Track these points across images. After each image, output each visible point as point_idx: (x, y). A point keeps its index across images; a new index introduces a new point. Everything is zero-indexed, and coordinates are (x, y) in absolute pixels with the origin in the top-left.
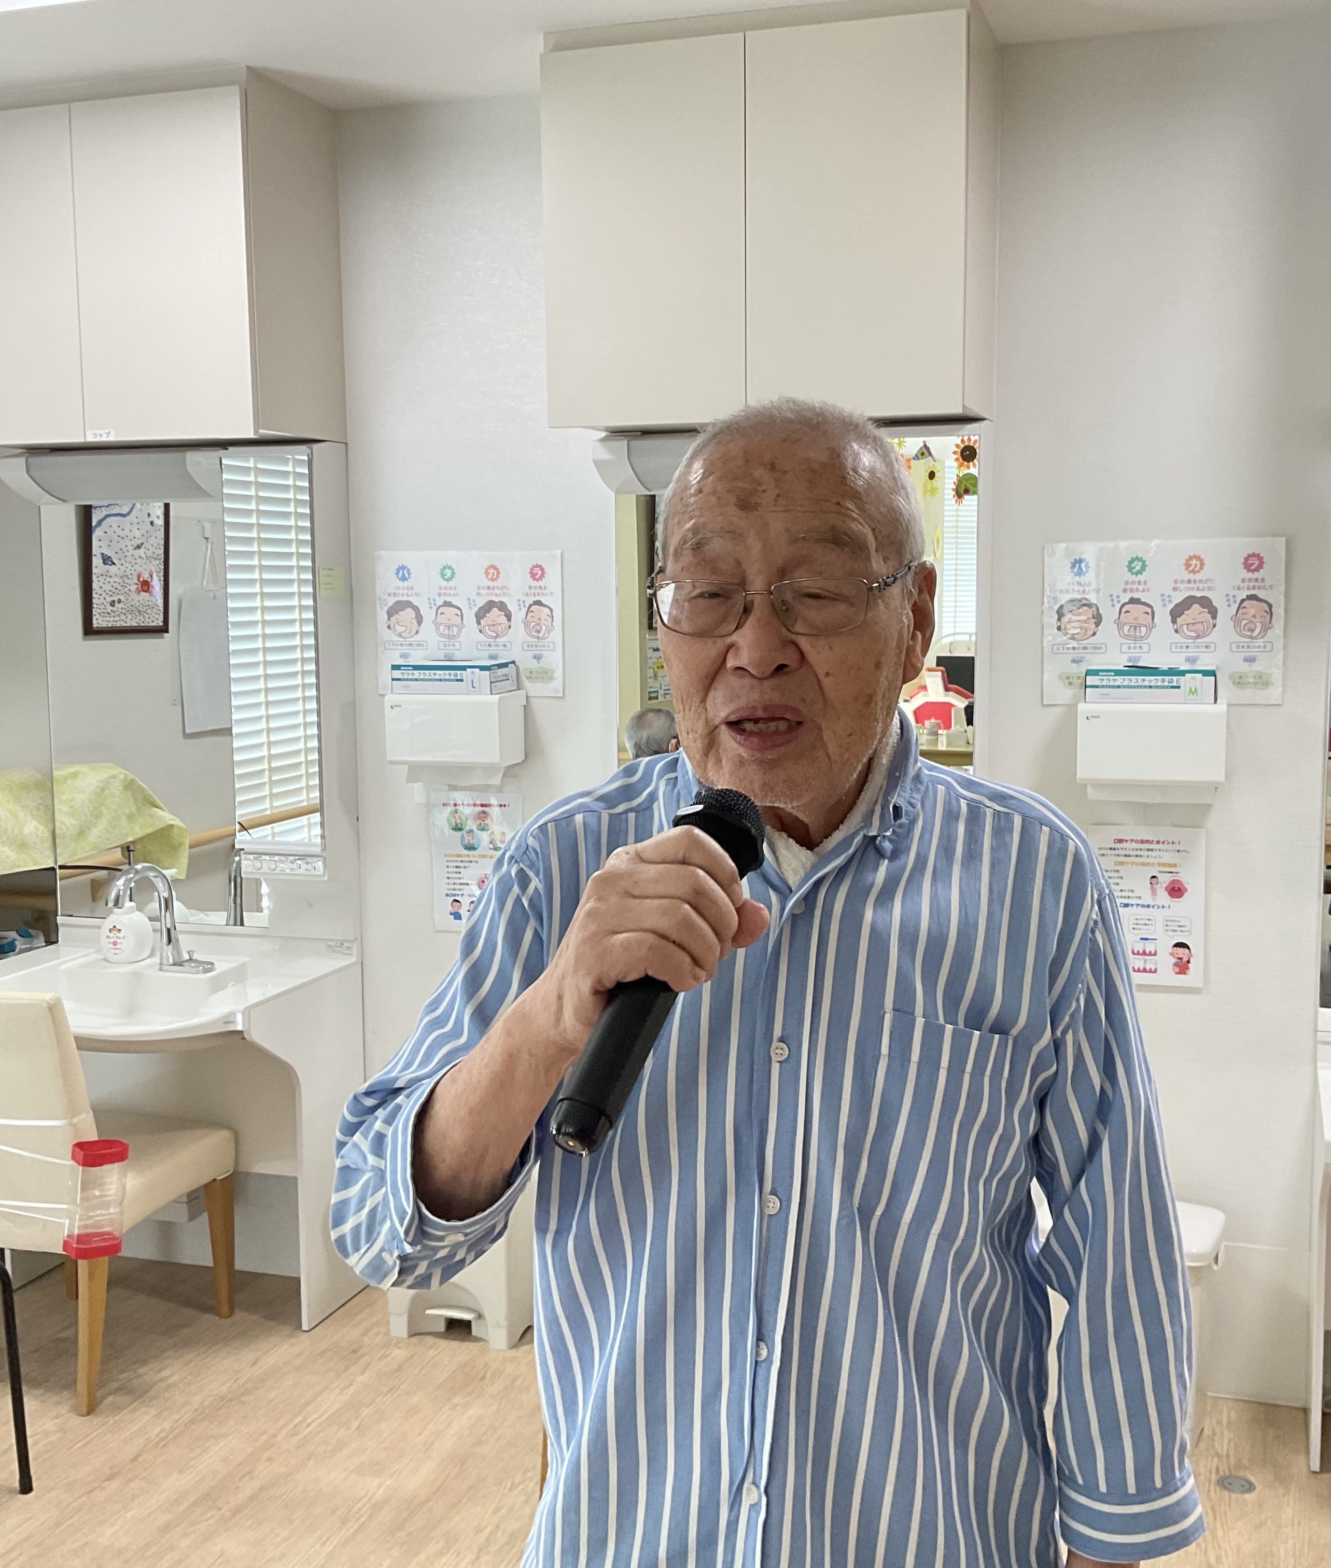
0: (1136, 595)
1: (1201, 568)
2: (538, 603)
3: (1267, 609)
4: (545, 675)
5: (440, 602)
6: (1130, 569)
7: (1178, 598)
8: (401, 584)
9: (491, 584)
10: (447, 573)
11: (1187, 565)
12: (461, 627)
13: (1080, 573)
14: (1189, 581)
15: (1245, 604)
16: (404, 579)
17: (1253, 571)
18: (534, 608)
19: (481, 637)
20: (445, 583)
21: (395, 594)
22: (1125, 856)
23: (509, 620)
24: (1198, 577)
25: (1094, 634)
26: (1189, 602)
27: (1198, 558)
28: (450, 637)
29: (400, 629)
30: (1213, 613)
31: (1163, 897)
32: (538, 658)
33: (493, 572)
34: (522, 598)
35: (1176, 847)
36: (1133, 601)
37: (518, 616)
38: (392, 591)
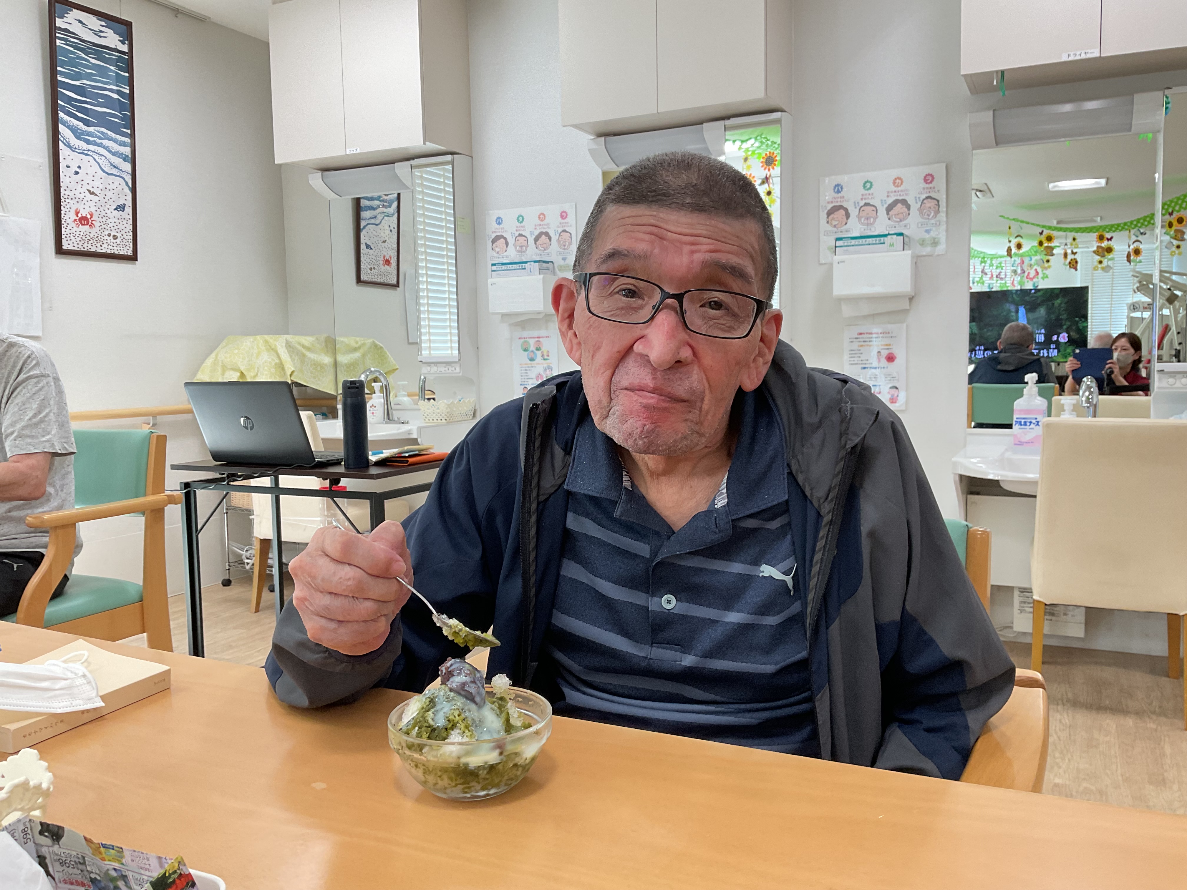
0: (867, 201)
1: (902, 184)
2: (565, 230)
3: (937, 203)
5: (517, 234)
6: (864, 187)
7: (890, 201)
8: (498, 226)
9: (541, 223)
10: (520, 219)
11: (894, 183)
12: (527, 247)
13: (839, 192)
14: (895, 192)
15: (925, 201)
16: (499, 224)
17: (929, 183)
18: (563, 233)
19: (537, 250)
20: (519, 225)
21: (495, 232)
22: (864, 342)
23: (550, 240)
24: (899, 189)
25: (846, 224)
26: (896, 202)
27: (899, 178)
28: (522, 252)
29: (497, 250)
30: (908, 207)
31: (884, 362)
32: (564, 259)
33: (542, 217)
34: (557, 229)
35: (890, 335)
36: (867, 204)
37: (554, 238)
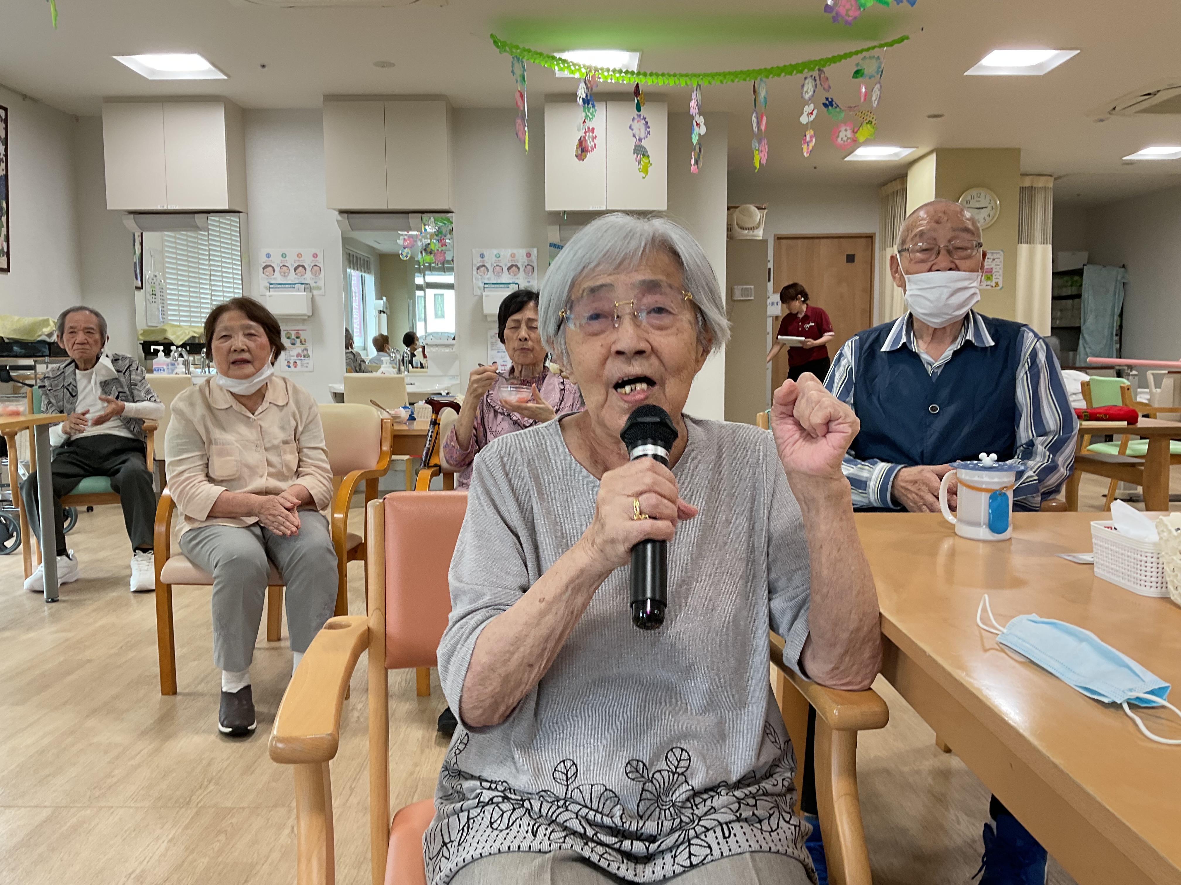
0: (498, 264)
1: (515, 256)
2: (316, 265)
3: (533, 268)
4: (319, 288)
5: (281, 265)
6: (496, 256)
7: (509, 265)
10: (284, 255)
11: (511, 256)
12: (289, 272)
13: (482, 257)
14: (512, 260)
15: (527, 265)
16: (268, 257)
17: (529, 257)
18: (315, 267)
19: (296, 276)
23: (306, 270)
24: (514, 259)
25: (487, 275)
26: (512, 266)
27: (514, 253)
28: (285, 275)
29: (267, 274)
30: (519, 268)
32: (316, 282)
33: (299, 255)
36: (497, 266)
37: (309, 269)
38: (264, 261)
